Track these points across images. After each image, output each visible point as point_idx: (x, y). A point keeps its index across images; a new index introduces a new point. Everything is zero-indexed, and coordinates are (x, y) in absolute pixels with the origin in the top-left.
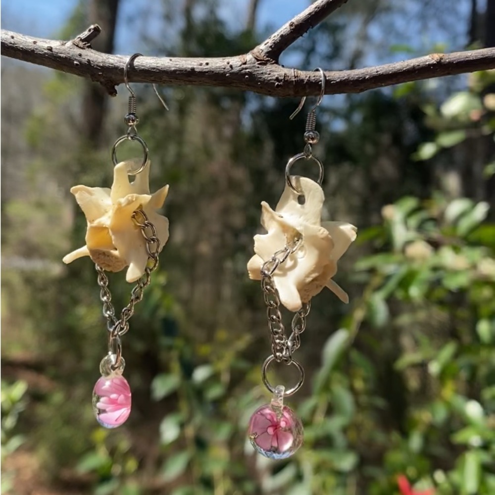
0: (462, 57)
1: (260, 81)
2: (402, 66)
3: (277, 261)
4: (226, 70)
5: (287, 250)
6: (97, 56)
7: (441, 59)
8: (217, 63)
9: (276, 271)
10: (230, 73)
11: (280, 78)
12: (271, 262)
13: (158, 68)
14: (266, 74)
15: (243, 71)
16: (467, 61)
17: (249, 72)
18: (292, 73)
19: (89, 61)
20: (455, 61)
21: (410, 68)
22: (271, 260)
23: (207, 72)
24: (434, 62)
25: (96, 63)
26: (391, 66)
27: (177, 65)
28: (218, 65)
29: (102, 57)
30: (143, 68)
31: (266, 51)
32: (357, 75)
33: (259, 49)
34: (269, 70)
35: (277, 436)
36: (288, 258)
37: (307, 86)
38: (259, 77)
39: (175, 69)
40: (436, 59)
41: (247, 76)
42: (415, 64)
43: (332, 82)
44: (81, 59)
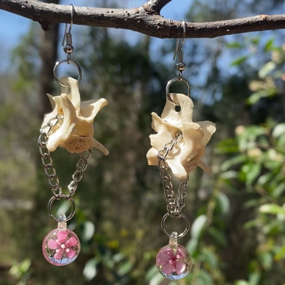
0: (280, 18)
1: (147, 25)
2: (241, 21)
3: (167, 149)
4: (125, 17)
5: (173, 142)
6: (37, 3)
7: (266, 18)
8: (119, 12)
9: (167, 156)
10: (127, 19)
11: (161, 24)
12: (163, 151)
13: (79, 13)
14: (152, 20)
15: (136, 18)
16: (283, 20)
17: (140, 18)
18: (169, 21)
19: (32, 6)
20: (275, 20)
21: (246, 23)
22: (163, 149)
23: (112, 17)
24: (262, 19)
25: (37, 8)
26: (234, 21)
27: (92, 11)
28: (120, 13)
29: (41, 4)
30: (69, 12)
31: (152, 5)
32: (212, 25)
33: (148, 4)
34: (154, 18)
35: (175, 265)
36: (174, 147)
37: (178, 31)
38: (147, 22)
39: (91, 14)
40: (263, 18)
41: (139, 21)
42: (249, 20)
43: (195, 29)
44: (27, 4)
